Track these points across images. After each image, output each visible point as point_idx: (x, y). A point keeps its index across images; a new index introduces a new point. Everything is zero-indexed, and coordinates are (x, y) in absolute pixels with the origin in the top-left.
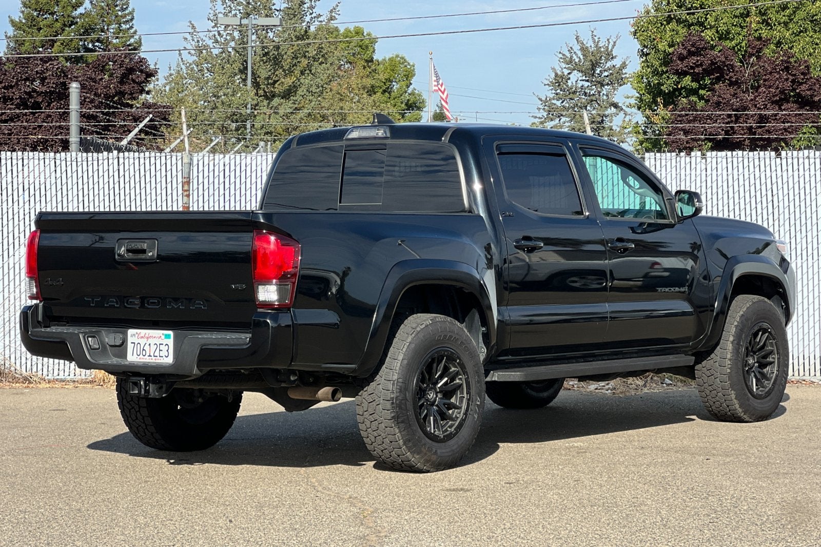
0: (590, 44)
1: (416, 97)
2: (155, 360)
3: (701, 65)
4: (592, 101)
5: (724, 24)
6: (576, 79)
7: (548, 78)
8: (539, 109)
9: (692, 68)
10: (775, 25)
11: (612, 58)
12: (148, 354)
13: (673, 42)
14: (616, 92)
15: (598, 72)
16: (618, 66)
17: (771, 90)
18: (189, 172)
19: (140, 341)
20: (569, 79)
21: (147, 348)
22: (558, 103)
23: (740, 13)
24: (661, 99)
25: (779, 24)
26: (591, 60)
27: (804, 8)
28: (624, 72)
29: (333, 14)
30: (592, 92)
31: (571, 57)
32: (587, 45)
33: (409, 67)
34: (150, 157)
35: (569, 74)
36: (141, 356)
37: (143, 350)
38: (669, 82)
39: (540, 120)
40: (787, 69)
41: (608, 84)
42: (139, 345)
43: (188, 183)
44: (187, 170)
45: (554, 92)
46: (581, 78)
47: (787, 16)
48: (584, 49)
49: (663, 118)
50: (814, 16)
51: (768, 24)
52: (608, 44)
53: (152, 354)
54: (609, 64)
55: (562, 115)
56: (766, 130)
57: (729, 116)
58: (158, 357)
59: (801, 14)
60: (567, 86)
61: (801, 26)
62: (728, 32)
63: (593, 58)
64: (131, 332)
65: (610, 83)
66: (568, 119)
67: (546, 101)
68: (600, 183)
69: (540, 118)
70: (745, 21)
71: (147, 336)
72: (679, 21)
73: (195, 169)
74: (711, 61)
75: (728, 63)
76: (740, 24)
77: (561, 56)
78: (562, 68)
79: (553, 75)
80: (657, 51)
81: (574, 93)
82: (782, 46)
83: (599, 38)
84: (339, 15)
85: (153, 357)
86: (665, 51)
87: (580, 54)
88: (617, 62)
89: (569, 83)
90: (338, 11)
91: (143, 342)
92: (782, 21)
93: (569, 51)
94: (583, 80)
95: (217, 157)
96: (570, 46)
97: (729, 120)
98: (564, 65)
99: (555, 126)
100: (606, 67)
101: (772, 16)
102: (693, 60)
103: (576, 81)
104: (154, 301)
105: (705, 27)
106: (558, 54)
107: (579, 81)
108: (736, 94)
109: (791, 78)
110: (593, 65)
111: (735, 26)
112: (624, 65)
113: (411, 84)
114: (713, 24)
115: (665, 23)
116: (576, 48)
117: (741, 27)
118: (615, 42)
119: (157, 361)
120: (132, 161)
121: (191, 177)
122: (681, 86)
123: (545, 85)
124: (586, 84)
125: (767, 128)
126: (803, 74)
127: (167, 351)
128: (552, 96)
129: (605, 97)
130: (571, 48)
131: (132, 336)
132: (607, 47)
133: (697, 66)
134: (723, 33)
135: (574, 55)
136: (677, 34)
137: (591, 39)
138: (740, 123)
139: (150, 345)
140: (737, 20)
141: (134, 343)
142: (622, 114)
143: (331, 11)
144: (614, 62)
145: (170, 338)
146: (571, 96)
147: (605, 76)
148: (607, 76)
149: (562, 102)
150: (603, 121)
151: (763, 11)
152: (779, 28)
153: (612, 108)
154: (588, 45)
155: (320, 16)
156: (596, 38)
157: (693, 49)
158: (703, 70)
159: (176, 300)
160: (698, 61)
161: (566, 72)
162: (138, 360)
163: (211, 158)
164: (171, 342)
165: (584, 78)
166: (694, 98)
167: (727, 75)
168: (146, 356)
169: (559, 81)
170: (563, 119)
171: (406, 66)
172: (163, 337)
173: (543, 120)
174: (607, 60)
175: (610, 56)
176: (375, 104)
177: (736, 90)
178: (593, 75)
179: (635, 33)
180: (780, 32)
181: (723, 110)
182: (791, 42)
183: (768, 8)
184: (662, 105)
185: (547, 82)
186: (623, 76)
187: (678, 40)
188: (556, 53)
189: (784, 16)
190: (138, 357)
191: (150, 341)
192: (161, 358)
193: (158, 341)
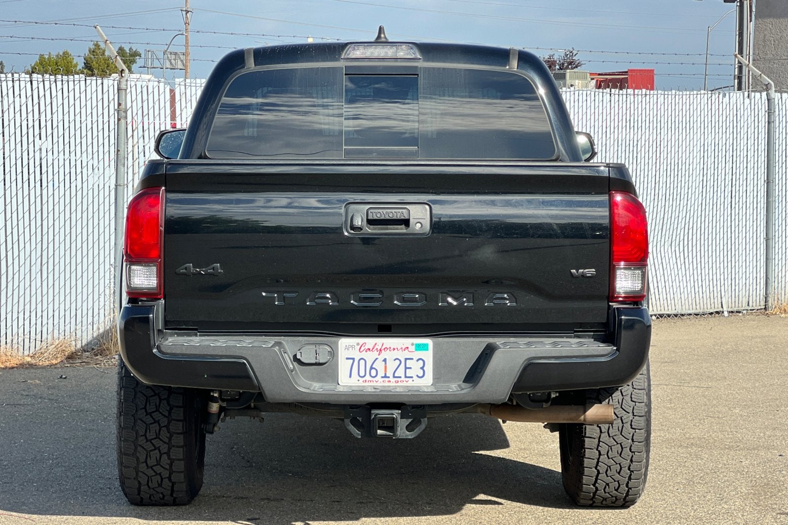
2: (398, 383)
12: (381, 374)
19: (364, 355)
21: (379, 365)
36: (368, 377)
37: (372, 368)
42: (362, 362)
53: (390, 373)
58: (404, 379)
64: (344, 342)
71: (378, 347)
85: (393, 380)
91: (370, 357)
119: (401, 385)
127: (422, 368)
131: (347, 349)
139: (385, 360)
141: (353, 359)
145: (426, 350)
162: (361, 384)
164: (428, 356)
168: (378, 378)
172: (412, 348)
190: (361, 380)
191: (384, 355)
192: (410, 380)
193: (402, 356)
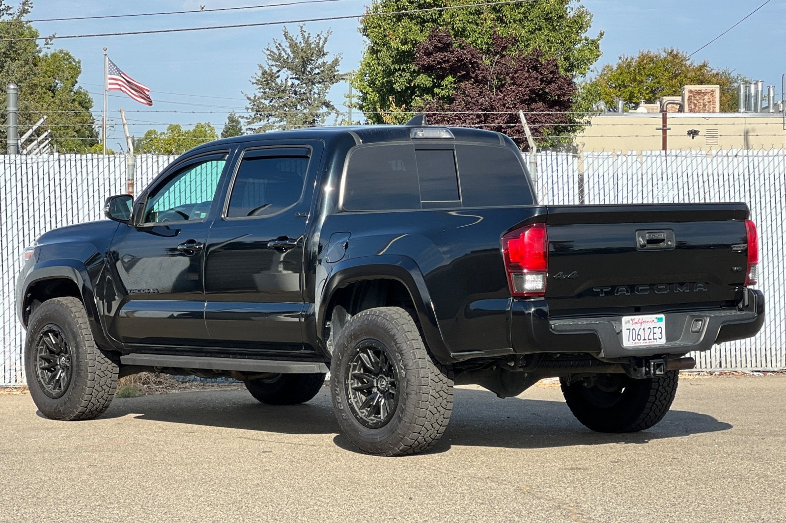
0: (299, 40)
1: (81, 97)
2: (649, 342)
3: (448, 61)
4: (302, 100)
5: (460, 21)
6: (285, 77)
7: (255, 76)
8: (247, 109)
9: (439, 63)
10: (510, 23)
11: (323, 55)
12: (643, 338)
13: (406, 39)
14: (328, 90)
15: (309, 69)
16: (330, 62)
17: (520, 89)
18: (133, 174)
19: (635, 326)
20: (278, 76)
21: (641, 332)
22: (267, 102)
23: (475, 10)
24: (393, 98)
25: (515, 22)
26: (302, 57)
27: (539, 6)
28: (336, 69)
29: (26, 7)
30: (303, 91)
31: (280, 54)
32: (296, 41)
33: (74, 64)
34: (92, 159)
35: (278, 71)
36: (637, 341)
37: (638, 335)
38: (401, 80)
39: (247, 121)
40: (535, 68)
41: (319, 82)
42: (634, 331)
43: (132, 185)
44: (131, 172)
45: (262, 90)
46: (291, 76)
47: (523, 14)
48: (293, 46)
49: (396, 118)
50: (549, 13)
51: (502, 21)
52: (320, 40)
53: (646, 338)
54: (320, 61)
55: (271, 115)
56: (516, 130)
57: (478, 116)
58: (653, 340)
59: (536, 11)
60: (277, 84)
61: (536, 24)
62: (464, 30)
63: (304, 55)
64: (625, 319)
65: (321, 80)
66: (277, 119)
67: (254, 101)
68: (540, 181)
69: (247, 118)
70: (479, 18)
71: (640, 321)
72: (411, 17)
73: (139, 171)
74: (458, 58)
75: (475, 60)
76: (475, 22)
77: (268, 52)
78: (268, 65)
79: (260, 73)
80: (389, 48)
81: (284, 91)
82: (519, 44)
83: (309, 34)
84: (32, 7)
85: (647, 341)
86: (397, 49)
87: (288, 50)
88: (329, 59)
89: (278, 81)
90: (31, 4)
91: (637, 327)
92: (517, 18)
93: (277, 47)
94: (293, 78)
95: (160, 158)
96: (278, 42)
97: (478, 120)
98: (272, 63)
99: (265, 127)
100: (317, 64)
101: (507, 11)
102: (439, 56)
103: (286, 80)
104: (662, 287)
105: (438, 24)
106: (265, 51)
107: (289, 79)
108: (482, 92)
109: (540, 77)
110: (304, 61)
111: (470, 23)
112: (336, 62)
113: (76, 82)
114: (449, 20)
115: (394, 19)
116: (285, 44)
117: (477, 24)
118: (326, 38)
119: (651, 344)
120: (73, 163)
121: (135, 179)
122: (414, 85)
123: (253, 83)
124: (297, 82)
125: (517, 128)
126: (551, 72)
127: (661, 333)
128: (260, 95)
129: (316, 96)
130: (280, 44)
131: (626, 323)
132: (318, 43)
133: (444, 62)
134: (459, 30)
135: (282, 52)
136: (410, 31)
137: (300, 35)
138: (489, 123)
139: (644, 329)
140: (472, 17)
141: (629, 329)
142: (333, 113)
143: (24, 4)
144: (325, 59)
145: (662, 321)
146: (281, 94)
147: (315, 74)
148: (318, 74)
149: (271, 102)
150: (314, 121)
151: (497, 8)
152: (515, 25)
153: (324, 107)
154: (298, 41)
155: (9, 8)
156: (306, 35)
157: (440, 45)
158: (450, 66)
159: (681, 284)
160: (445, 57)
161: (275, 69)
162: (634, 345)
163: (155, 160)
164: (663, 324)
165: (294, 76)
166: (428, 97)
167: (473, 73)
168: (641, 341)
169: (267, 79)
170: (272, 119)
171: (70, 63)
172: (656, 321)
173: (250, 120)
174: (318, 56)
175: (321, 53)
176: (62, 102)
177: (481, 88)
178: (304, 73)
179: (365, 30)
180: (516, 30)
181: (472, 110)
182: (527, 40)
183: (502, 6)
184: (394, 104)
185: (255, 81)
186: (336, 73)
187: (411, 38)
188: (264, 50)
189: (519, 13)
190: (634, 342)
191: (644, 325)
192: (655, 341)
193: (652, 325)
